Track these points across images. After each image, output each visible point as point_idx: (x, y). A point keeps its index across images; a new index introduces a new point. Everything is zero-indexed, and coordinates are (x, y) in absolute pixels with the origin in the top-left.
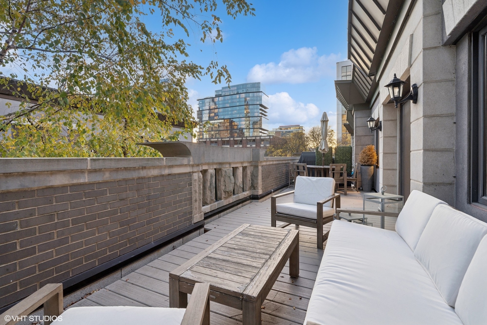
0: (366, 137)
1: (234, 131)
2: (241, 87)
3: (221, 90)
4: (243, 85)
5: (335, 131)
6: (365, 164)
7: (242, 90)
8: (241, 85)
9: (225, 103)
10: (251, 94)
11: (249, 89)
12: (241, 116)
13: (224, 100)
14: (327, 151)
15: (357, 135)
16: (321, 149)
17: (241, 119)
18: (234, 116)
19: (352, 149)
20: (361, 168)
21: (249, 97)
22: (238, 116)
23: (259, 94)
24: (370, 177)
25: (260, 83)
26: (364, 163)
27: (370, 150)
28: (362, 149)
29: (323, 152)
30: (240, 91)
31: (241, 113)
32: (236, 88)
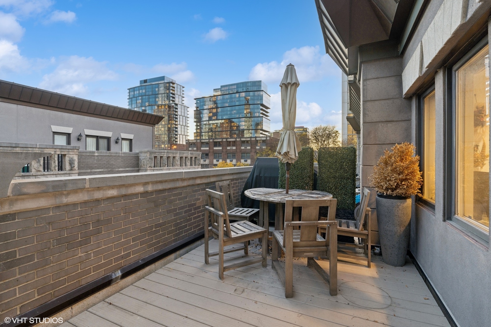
0: (389, 125)
1: (233, 132)
2: (241, 86)
3: (220, 89)
4: (243, 83)
5: (340, 132)
6: (389, 192)
7: (242, 89)
8: (241, 83)
9: (224, 103)
10: (251, 93)
11: (249, 88)
12: (241, 116)
13: (223, 99)
14: (293, 157)
15: (368, 120)
16: (280, 153)
17: (240, 119)
18: (233, 116)
19: (355, 153)
20: (377, 202)
21: (249, 96)
22: (237, 116)
23: (260, 93)
24: (403, 229)
25: (260, 81)
26: (387, 189)
27: (402, 156)
28: (379, 154)
29: (285, 161)
30: (240, 90)
31: (241, 113)
32: (235, 87)
